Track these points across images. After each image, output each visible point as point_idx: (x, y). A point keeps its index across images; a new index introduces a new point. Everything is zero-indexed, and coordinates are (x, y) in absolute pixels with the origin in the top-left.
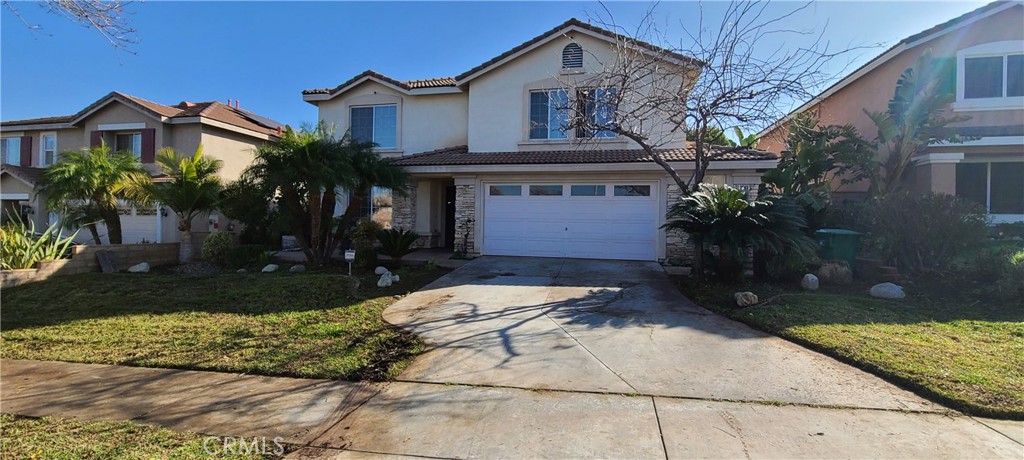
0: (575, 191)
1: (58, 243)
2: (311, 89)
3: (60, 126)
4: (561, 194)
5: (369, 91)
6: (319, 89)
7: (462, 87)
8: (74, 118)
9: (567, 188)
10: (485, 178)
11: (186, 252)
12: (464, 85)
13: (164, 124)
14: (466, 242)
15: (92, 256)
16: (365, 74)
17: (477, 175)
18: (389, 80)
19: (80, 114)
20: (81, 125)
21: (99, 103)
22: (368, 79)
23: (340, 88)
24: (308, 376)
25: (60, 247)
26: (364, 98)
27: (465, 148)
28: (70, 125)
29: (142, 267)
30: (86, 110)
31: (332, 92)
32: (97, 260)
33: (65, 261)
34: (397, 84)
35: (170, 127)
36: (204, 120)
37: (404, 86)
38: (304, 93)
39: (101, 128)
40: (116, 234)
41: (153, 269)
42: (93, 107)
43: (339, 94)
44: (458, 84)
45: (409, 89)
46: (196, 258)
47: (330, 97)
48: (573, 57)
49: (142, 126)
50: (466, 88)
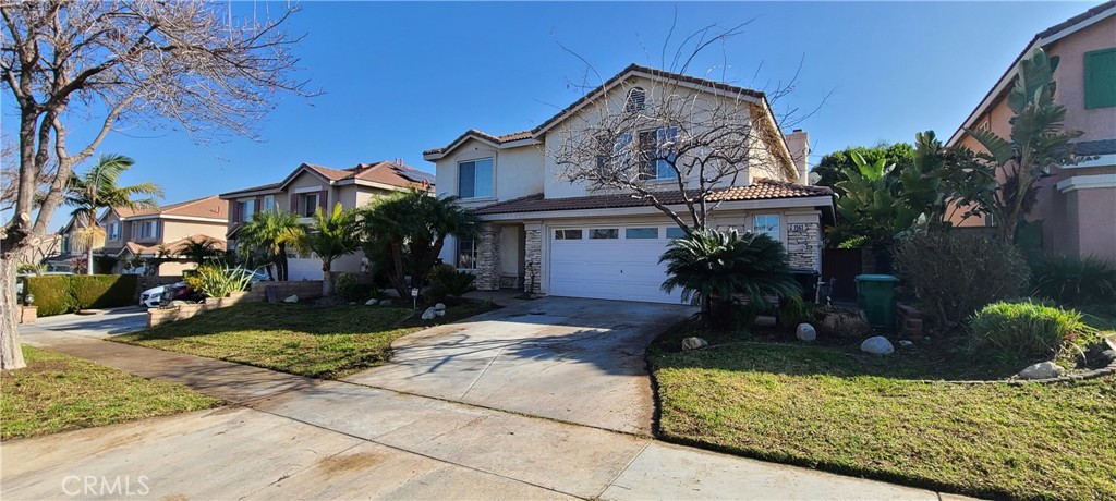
0: (631, 234)
1: (242, 280)
2: (429, 150)
3: (274, 191)
4: (616, 237)
5: (471, 148)
6: (436, 148)
7: (539, 138)
8: (281, 185)
9: (622, 232)
10: (550, 223)
11: (327, 288)
12: (541, 135)
13: (334, 186)
14: (533, 283)
15: (263, 290)
16: (467, 134)
17: (542, 220)
18: (484, 137)
19: (285, 182)
20: (286, 190)
21: (295, 172)
22: (469, 139)
23: (450, 147)
24: (295, 374)
25: (244, 283)
26: (467, 154)
27: (541, 196)
28: (279, 190)
29: (293, 299)
30: (288, 178)
31: (444, 151)
32: (266, 292)
33: (246, 292)
34: (491, 139)
35: (337, 188)
36: (357, 182)
37: (496, 142)
38: (425, 154)
39: (298, 191)
40: (283, 274)
41: (300, 300)
42: (292, 175)
43: (449, 153)
44: (533, 136)
45: (500, 143)
46: (332, 293)
47: (443, 155)
48: (638, 100)
49: (320, 188)
50: (542, 138)
